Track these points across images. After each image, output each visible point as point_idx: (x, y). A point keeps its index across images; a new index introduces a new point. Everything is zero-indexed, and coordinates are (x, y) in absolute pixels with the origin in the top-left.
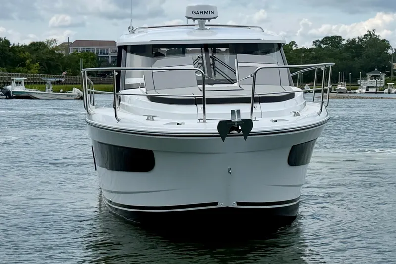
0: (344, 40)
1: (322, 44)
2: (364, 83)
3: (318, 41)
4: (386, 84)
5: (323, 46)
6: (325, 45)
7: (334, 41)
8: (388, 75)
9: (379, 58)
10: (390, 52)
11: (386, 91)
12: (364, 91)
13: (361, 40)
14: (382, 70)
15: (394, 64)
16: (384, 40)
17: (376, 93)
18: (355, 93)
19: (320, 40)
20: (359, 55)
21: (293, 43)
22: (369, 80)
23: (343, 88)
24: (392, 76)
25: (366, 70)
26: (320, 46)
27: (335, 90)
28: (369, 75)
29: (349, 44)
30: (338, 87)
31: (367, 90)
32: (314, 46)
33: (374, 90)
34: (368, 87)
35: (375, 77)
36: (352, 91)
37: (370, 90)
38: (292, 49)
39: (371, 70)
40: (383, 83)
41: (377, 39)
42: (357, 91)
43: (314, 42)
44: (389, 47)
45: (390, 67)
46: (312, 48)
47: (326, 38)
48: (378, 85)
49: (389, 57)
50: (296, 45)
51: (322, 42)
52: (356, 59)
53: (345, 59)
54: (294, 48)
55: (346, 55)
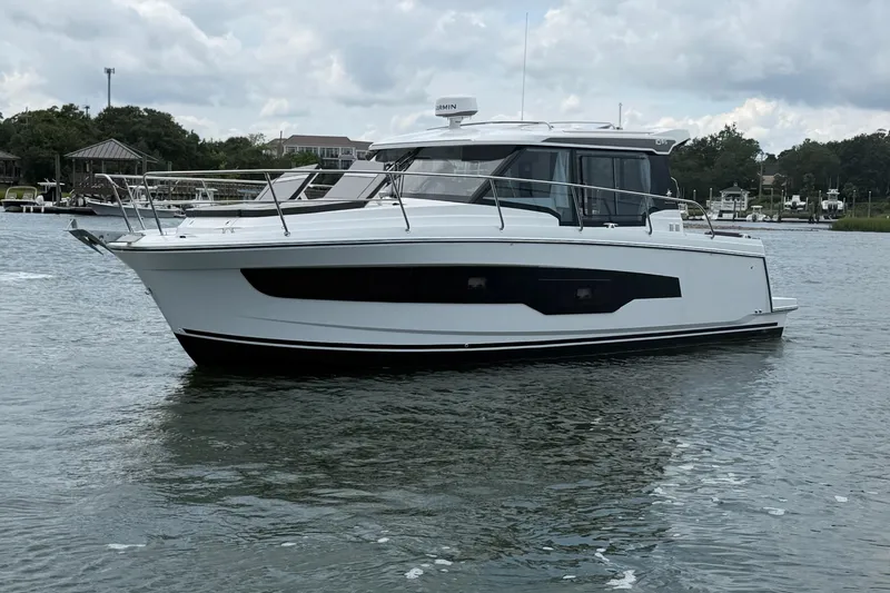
2: (716, 206)
4: (749, 208)
8: (754, 193)
9: (741, 168)
10: (759, 158)
11: (749, 217)
12: (715, 217)
13: (714, 139)
14: (746, 187)
15: (764, 177)
16: (751, 141)
17: (734, 220)
18: (701, 220)
20: (710, 163)
22: (724, 201)
24: (760, 195)
25: (719, 186)
28: (724, 194)
29: (696, 146)
31: (720, 216)
33: (731, 216)
34: (722, 212)
35: (734, 196)
36: (697, 217)
37: (725, 216)
39: (729, 185)
40: (746, 205)
41: (739, 138)
42: (703, 217)
44: (757, 150)
45: (758, 181)
48: (738, 209)
49: (757, 166)
52: (706, 169)
53: (689, 169)
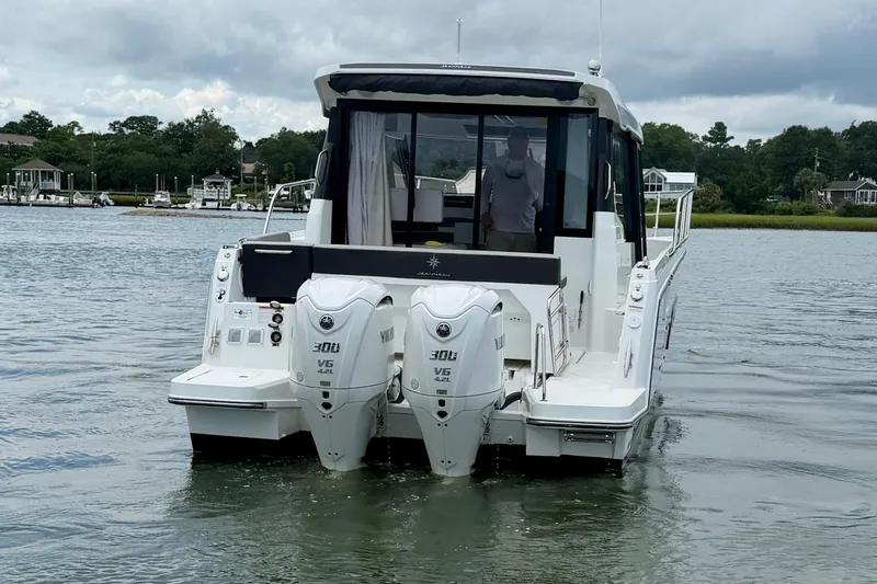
0: (160, 123)
1: (124, 129)
2: (198, 194)
3: (117, 123)
4: (233, 196)
5: (127, 131)
6: (130, 131)
7: (145, 124)
8: (236, 182)
9: (221, 155)
10: (238, 145)
11: (234, 206)
12: (199, 205)
13: (191, 124)
14: (227, 174)
15: (244, 165)
16: (226, 127)
17: (218, 209)
18: (184, 208)
19: (122, 120)
20: (187, 148)
21: (75, 124)
22: (206, 189)
23: (163, 200)
24: (242, 183)
25: (201, 173)
26: (121, 131)
27: (150, 202)
28: (206, 181)
29: (171, 130)
30: (156, 199)
31: (204, 204)
32: (111, 132)
33: (215, 205)
34: (205, 201)
35: (215, 184)
36: (179, 206)
37: (209, 204)
38: (73, 134)
39: (209, 173)
40: (229, 194)
41: (216, 124)
42: (187, 205)
43: (111, 124)
44: (235, 137)
45: (239, 169)
46: (107, 135)
47: (132, 119)
48: (221, 198)
49: (237, 154)
50: (80, 128)
51: (125, 124)
52: (184, 154)
53: (166, 154)
54: (77, 133)
55: (168, 148)
